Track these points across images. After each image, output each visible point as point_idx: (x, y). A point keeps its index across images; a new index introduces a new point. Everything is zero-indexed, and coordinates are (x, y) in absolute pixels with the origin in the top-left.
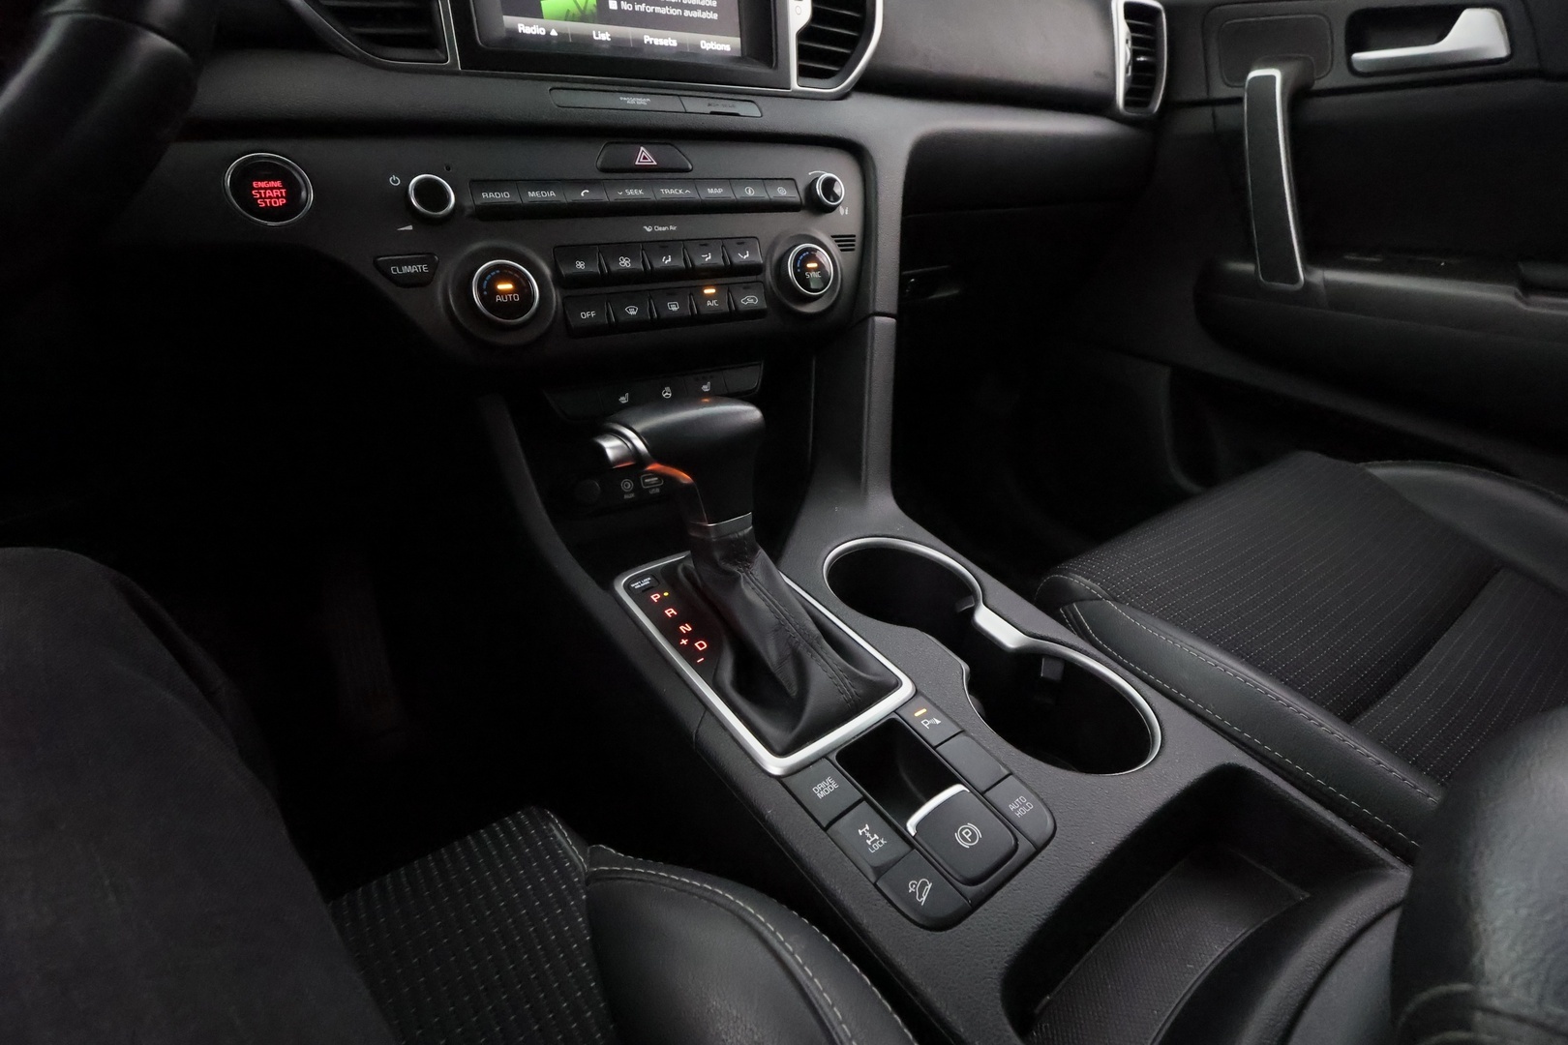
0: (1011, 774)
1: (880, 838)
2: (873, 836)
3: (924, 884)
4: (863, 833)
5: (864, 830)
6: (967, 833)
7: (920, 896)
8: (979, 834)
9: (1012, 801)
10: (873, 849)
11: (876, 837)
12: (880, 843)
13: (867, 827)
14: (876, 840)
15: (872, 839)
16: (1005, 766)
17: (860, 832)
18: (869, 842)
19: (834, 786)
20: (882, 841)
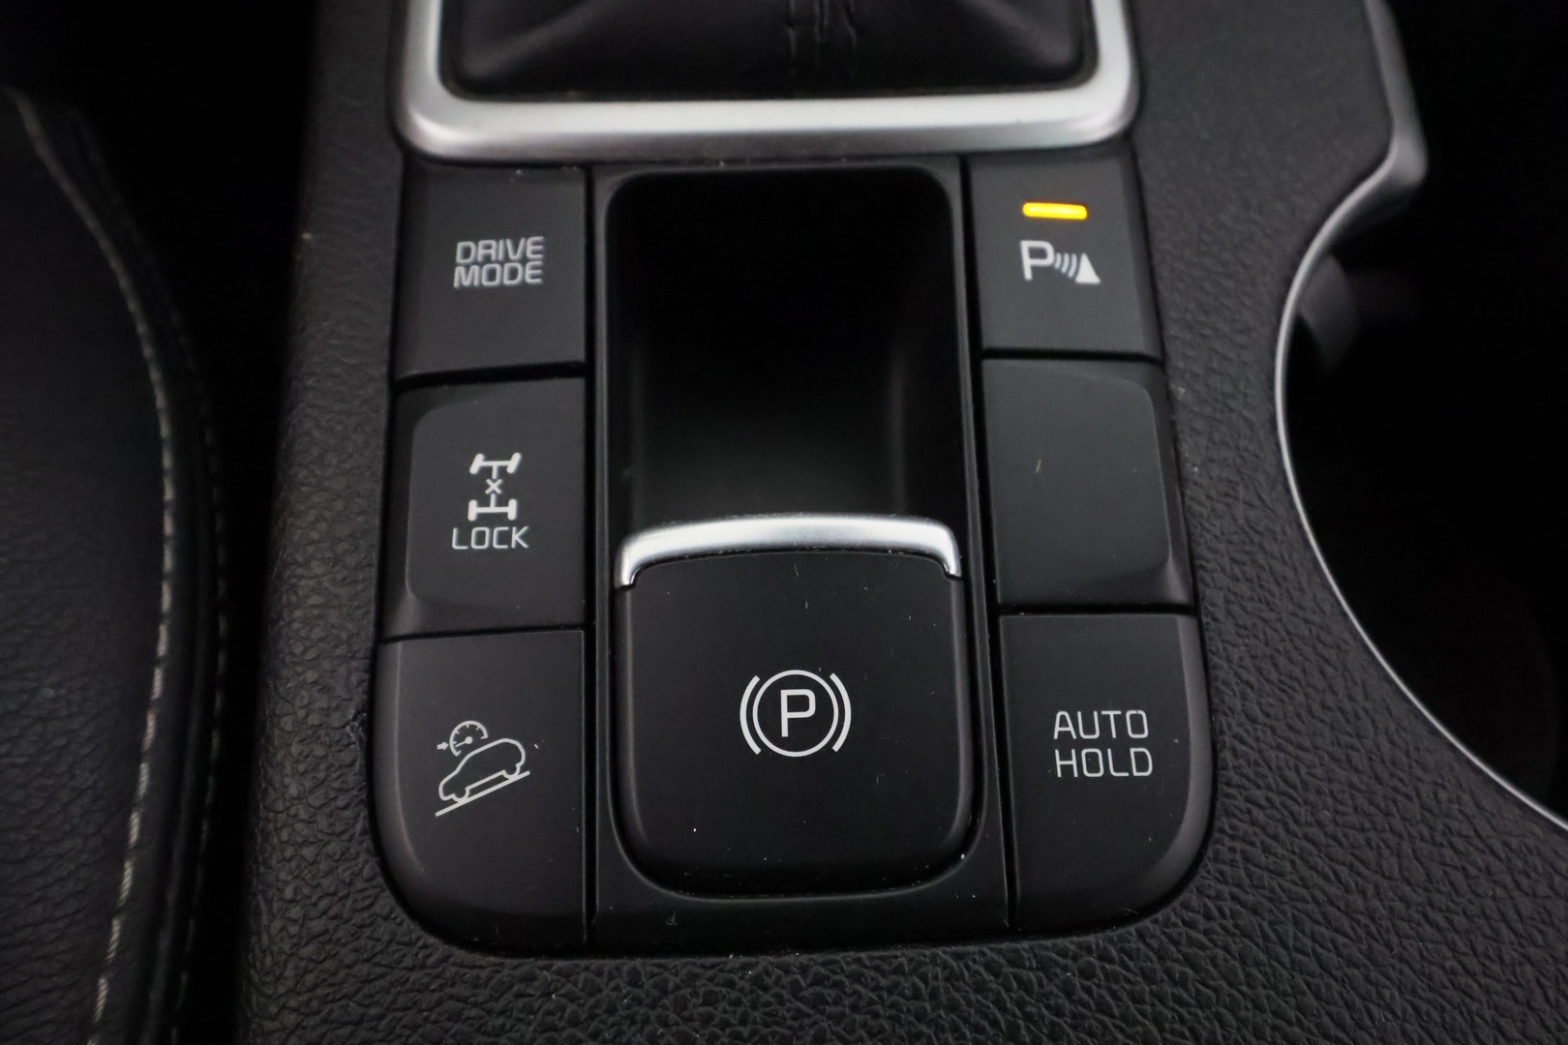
0: (1192, 609)
1: (518, 523)
2: (502, 501)
3: (505, 758)
4: (486, 472)
5: (495, 465)
6: (798, 704)
7: (458, 787)
8: (839, 736)
9: (1083, 703)
10: (464, 539)
11: (511, 510)
12: (505, 538)
13: (513, 464)
14: (501, 519)
15: (493, 509)
16: (1193, 571)
17: (478, 463)
18: (474, 510)
19: (529, 275)
20: (516, 537)
